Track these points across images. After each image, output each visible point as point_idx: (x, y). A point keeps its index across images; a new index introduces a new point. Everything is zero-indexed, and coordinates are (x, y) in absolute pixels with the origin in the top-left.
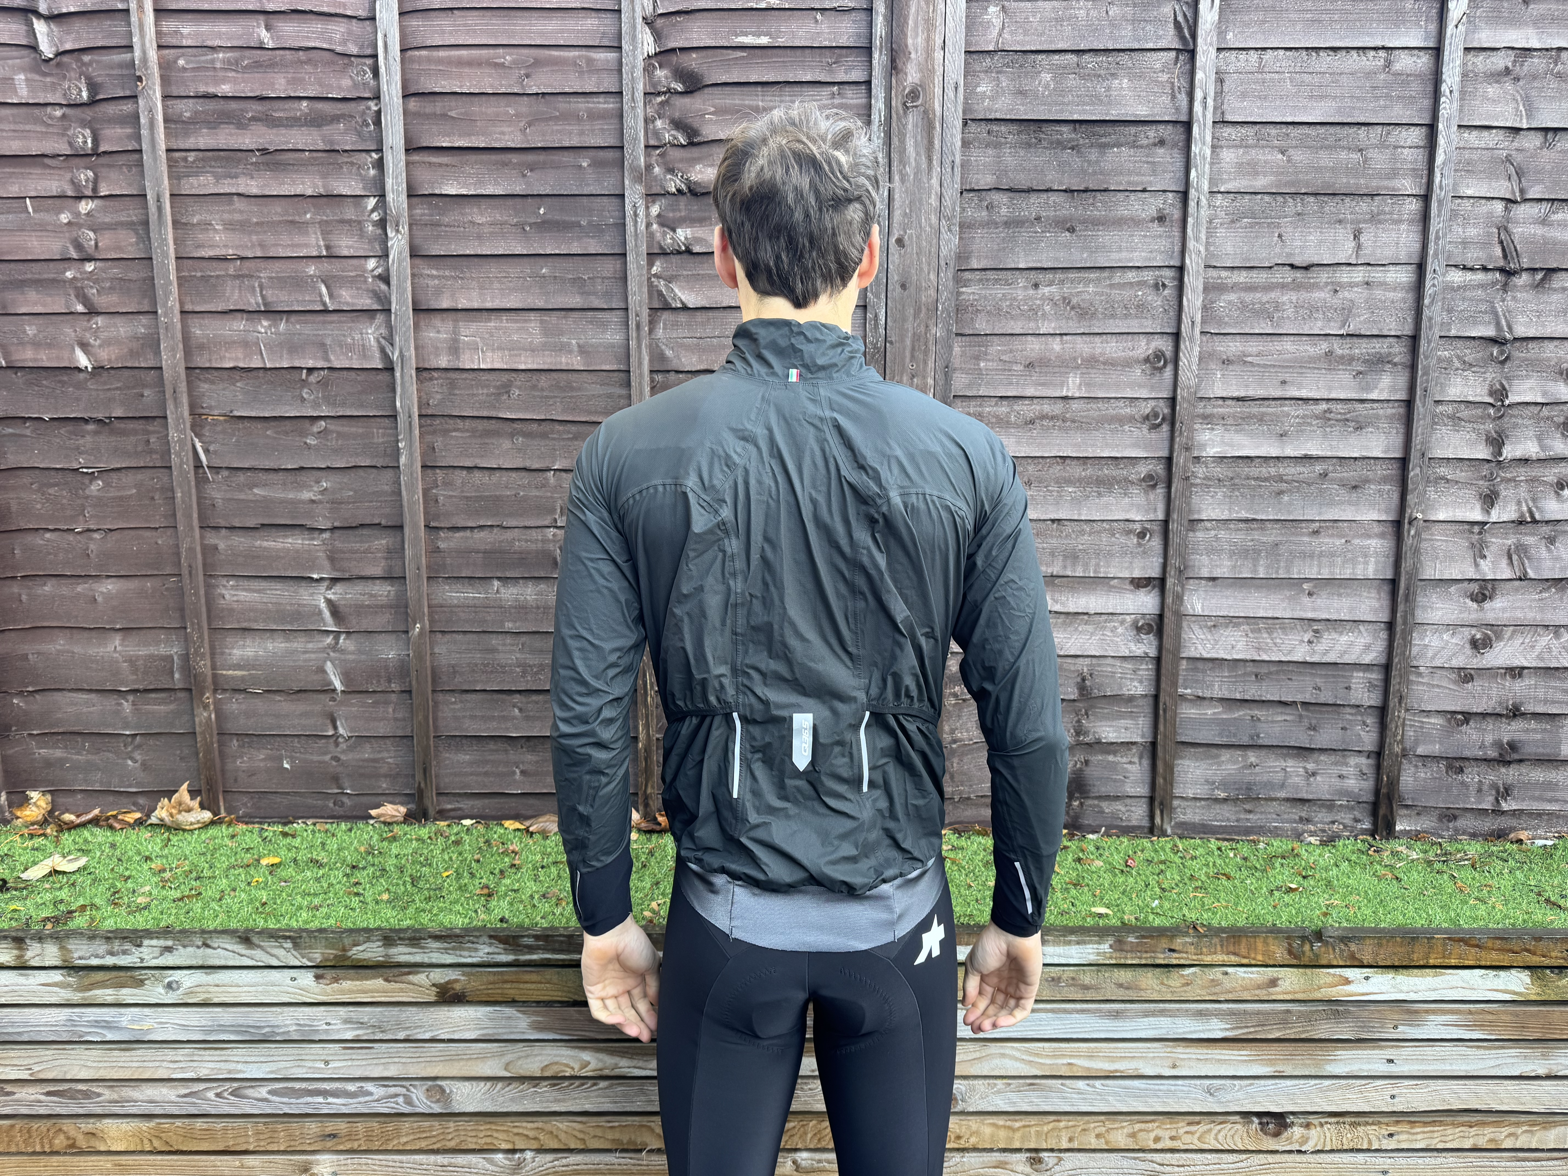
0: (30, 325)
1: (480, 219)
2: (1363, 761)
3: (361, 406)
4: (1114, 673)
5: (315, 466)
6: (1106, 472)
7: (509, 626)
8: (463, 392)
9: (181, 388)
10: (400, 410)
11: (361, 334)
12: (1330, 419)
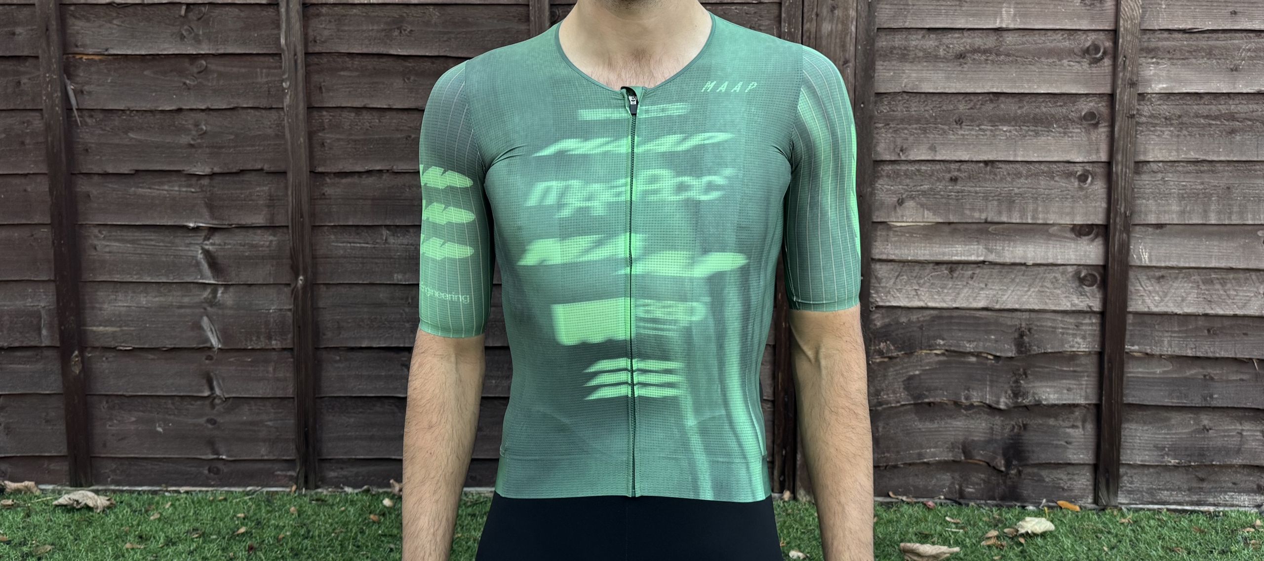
3: (244, 43)
4: (1055, 328)
5: (194, 107)
6: (1044, 110)
7: (398, 278)
8: (351, 28)
9: (54, 25)
10: (285, 48)
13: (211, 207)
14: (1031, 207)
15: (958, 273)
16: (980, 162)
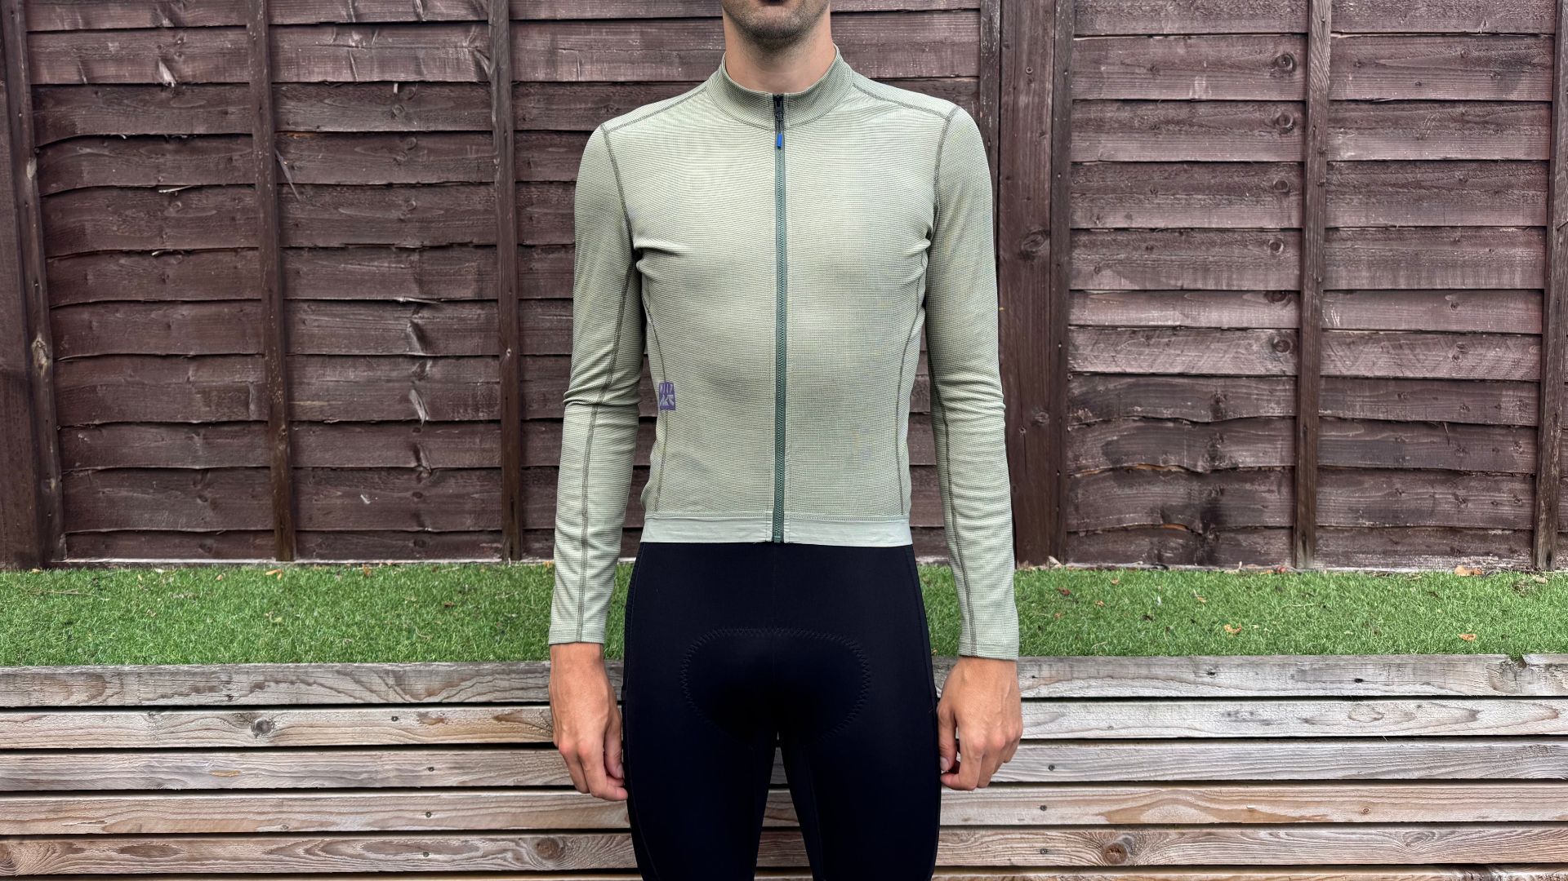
0: (112, 42)
2: (1518, 485)
3: (455, 121)
4: (1250, 394)
5: (405, 182)
6: (1237, 179)
8: (560, 107)
9: (267, 104)
10: (496, 125)
11: (456, 47)
12: (1468, 122)
13: (420, 282)
14: (1225, 275)
15: (1153, 340)
16: (1173, 230)
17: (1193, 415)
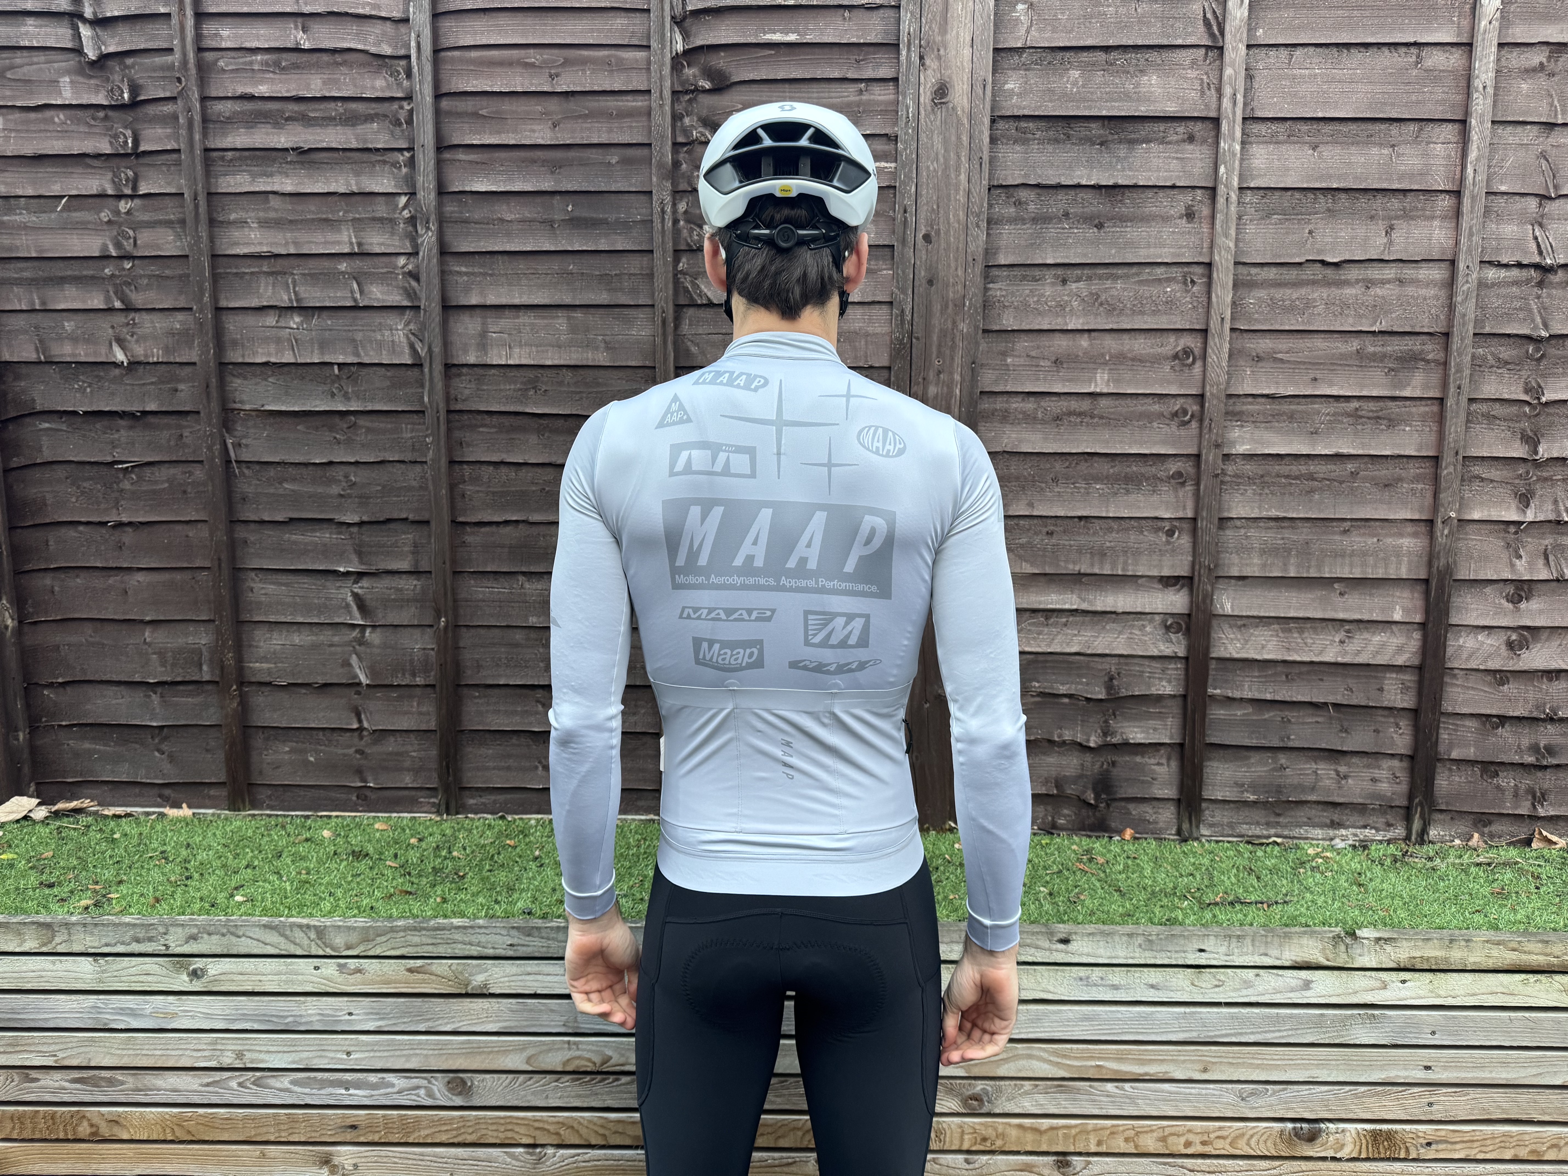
0: (68, 321)
1: (509, 217)
2: (1396, 763)
3: (390, 401)
4: (1142, 673)
5: (344, 460)
6: (1135, 469)
7: (533, 621)
8: (490, 387)
9: (214, 383)
10: (429, 406)
11: (391, 330)
12: (1361, 417)
13: (360, 554)
14: (1121, 559)
15: (1052, 620)
16: (1074, 517)
17: (1087, 692)
